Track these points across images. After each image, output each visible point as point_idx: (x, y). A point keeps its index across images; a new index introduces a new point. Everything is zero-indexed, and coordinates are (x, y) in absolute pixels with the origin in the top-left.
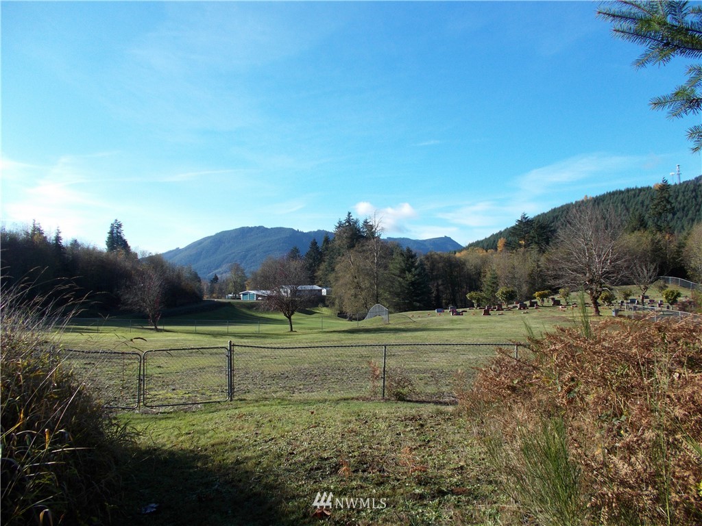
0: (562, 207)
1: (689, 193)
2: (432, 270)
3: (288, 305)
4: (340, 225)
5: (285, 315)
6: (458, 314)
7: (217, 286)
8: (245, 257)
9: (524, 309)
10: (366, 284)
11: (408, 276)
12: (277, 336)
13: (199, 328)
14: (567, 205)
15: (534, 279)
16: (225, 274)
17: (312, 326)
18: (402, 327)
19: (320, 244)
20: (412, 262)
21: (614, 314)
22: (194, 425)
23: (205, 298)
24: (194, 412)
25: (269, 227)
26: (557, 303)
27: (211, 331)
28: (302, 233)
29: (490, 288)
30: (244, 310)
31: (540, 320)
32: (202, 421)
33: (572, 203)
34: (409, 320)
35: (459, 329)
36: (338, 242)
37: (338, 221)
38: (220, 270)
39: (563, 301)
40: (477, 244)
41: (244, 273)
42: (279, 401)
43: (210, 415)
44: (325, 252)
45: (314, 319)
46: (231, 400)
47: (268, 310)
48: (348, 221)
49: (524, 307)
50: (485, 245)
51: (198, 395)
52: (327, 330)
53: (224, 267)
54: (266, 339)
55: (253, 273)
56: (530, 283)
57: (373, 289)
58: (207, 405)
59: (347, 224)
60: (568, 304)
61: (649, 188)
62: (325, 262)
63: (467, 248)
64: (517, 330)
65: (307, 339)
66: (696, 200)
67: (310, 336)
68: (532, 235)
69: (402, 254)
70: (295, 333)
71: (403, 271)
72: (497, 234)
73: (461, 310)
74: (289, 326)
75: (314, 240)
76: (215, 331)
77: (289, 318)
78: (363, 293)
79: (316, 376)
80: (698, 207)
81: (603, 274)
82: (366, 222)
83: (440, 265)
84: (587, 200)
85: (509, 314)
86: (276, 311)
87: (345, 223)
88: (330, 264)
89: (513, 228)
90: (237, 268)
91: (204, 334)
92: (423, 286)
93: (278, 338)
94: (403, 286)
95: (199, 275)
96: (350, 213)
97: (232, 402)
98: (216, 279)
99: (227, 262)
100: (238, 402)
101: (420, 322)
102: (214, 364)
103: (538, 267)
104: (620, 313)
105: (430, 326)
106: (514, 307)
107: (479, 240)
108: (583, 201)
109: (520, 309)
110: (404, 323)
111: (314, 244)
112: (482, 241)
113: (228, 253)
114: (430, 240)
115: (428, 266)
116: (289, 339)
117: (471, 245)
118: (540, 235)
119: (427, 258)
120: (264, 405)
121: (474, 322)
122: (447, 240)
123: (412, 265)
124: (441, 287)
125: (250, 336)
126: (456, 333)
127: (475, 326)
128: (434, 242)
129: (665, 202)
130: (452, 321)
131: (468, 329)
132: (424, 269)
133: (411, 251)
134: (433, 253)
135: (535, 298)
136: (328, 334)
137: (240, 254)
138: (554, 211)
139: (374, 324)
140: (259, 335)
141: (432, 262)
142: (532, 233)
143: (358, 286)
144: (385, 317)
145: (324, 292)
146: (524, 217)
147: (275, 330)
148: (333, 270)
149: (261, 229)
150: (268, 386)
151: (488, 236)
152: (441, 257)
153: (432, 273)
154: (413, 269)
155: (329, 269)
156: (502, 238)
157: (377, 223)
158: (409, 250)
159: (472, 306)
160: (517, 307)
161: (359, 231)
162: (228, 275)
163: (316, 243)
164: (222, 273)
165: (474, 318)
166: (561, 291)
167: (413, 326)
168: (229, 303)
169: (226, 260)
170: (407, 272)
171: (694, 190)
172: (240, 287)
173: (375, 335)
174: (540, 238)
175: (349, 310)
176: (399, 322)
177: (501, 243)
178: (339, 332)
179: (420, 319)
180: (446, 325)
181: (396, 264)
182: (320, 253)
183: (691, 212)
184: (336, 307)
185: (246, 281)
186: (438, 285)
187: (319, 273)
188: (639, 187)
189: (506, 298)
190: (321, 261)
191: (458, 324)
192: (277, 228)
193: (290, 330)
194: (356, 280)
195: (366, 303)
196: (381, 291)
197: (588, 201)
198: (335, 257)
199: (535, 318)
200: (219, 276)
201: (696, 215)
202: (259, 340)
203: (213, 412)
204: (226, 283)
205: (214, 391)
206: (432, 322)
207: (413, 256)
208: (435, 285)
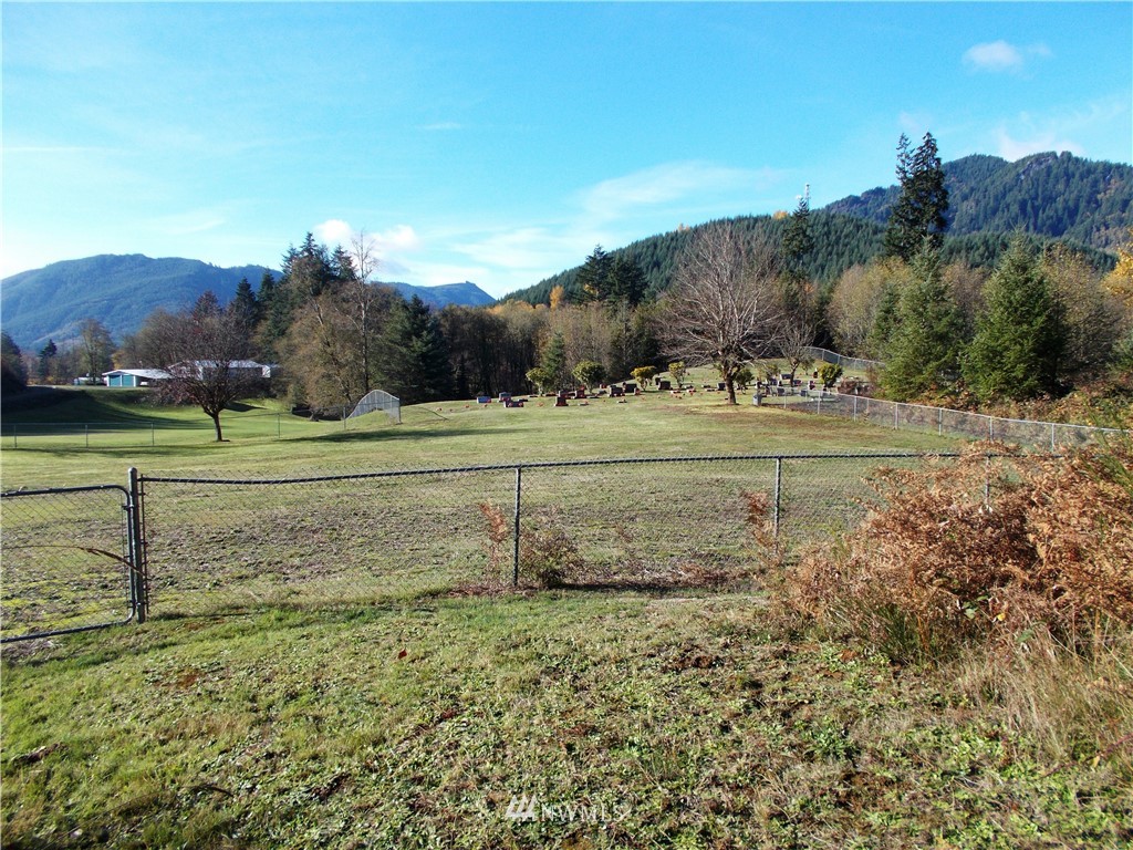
0: (647, 240)
1: (820, 227)
2: (453, 333)
3: (211, 394)
4: (293, 256)
5: (206, 411)
6: (516, 405)
7: (54, 363)
8: (109, 309)
9: (619, 395)
10: (348, 355)
11: (417, 344)
12: (191, 450)
13: (23, 440)
14: (654, 237)
15: (621, 349)
16: (70, 340)
17: (249, 431)
18: (425, 428)
19: (256, 288)
20: (423, 321)
21: (755, 402)
22: (44, 719)
23: (32, 384)
24: (36, 664)
25: (154, 256)
26: (666, 386)
27: (49, 445)
28: (219, 270)
29: (553, 364)
30: (114, 405)
31: (650, 414)
32: (69, 700)
33: (661, 235)
34: (435, 417)
35: (526, 430)
36: (295, 283)
37: (289, 249)
38: (59, 332)
39: (674, 384)
40: (519, 295)
41: (108, 339)
42: (276, 613)
43: (89, 677)
44: (267, 303)
45: (249, 419)
46: (141, 620)
47: (171, 402)
48: (308, 249)
49: (617, 392)
50: (532, 297)
51: (40, 601)
52: (288, 437)
53: (67, 328)
54: (171, 458)
55: (127, 338)
56: (615, 355)
57: (360, 366)
58: (75, 638)
59: (306, 254)
60: (681, 388)
61: (767, 218)
62: (266, 319)
63: (503, 302)
64: (621, 430)
65: (255, 454)
66: (828, 238)
67: (258, 449)
68: (611, 281)
69: (405, 307)
70: (227, 444)
71: (407, 335)
72: (550, 280)
73: (517, 399)
74: (214, 432)
75: (245, 280)
76: (59, 445)
77: (215, 416)
78: (343, 372)
79: (315, 532)
80: (830, 248)
81: (743, 339)
82: (339, 252)
83: (466, 327)
84: (683, 232)
85: (597, 405)
86: (188, 403)
87: (302, 253)
88: (276, 323)
89: (582, 269)
90: (95, 330)
91: (35, 450)
92: (440, 361)
93: (195, 455)
94: (407, 362)
95: (17, 343)
96: (310, 235)
97: (145, 626)
98: (52, 349)
99: (74, 319)
100: (164, 624)
101: (455, 420)
102: (71, 516)
103: (628, 330)
104: (764, 401)
105: (474, 426)
106: (602, 393)
107: (523, 288)
108: (676, 233)
109: (612, 396)
110: (429, 422)
111: (245, 287)
112: (527, 291)
113: (73, 302)
114: (443, 287)
115: (446, 326)
116: (219, 455)
117: (509, 297)
118: (622, 282)
119: (445, 315)
120: (243, 631)
121: (545, 417)
122: (470, 288)
123: (422, 326)
124: (467, 364)
125: (138, 452)
126: (521, 437)
127: (549, 424)
128: (449, 291)
129: (801, 236)
130: (510, 417)
131: (540, 430)
132: (440, 334)
133: (420, 302)
134: (454, 307)
135: (632, 378)
136: (294, 445)
137: (100, 305)
138: (636, 245)
139: (375, 424)
140: (156, 450)
141: (453, 323)
142: (611, 277)
143: (333, 360)
144: (393, 411)
145: (266, 371)
146: (598, 252)
147: (181, 439)
148: (283, 333)
149: (139, 262)
150: (217, 565)
151: (536, 283)
152: (467, 314)
153: (452, 340)
154: (425, 333)
155: (275, 331)
156: (558, 287)
157: (365, 251)
158: (417, 301)
159: (533, 392)
160: (605, 392)
161: (327, 266)
162: (78, 342)
163: (249, 286)
164: (64, 339)
165: (542, 411)
166: (672, 366)
167: (443, 426)
168: (83, 391)
169: (71, 315)
170: (414, 337)
171: (826, 224)
172: (101, 363)
173: (380, 443)
174: (623, 286)
175: (316, 403)
176: (418, 420)
177: (556, 294)
178: (314, 439)
179: (452, 414)
180: (501, 423)
181: (397, 321)
182: (257, 304)
183: (820, 255)
184: (290, 396)
185: (113, 352)
186: (463, 361)
187: (257, 339)
188: (755, 215)
189: (589, 377)
190: (258, 318)
191: (519, 422)
192: (171, 259)
193: (216, 438)
194: (329, 350)
195: (347, 390)
196: (372, 370)
197: (685, 233)
198: (285, 311)
199: (641, 410)
200: (57, 344)
201: (826, 261)
202: (158, 459)
203: (96, 663)
204: (74, 356)
205: (83, 586)
206: (476, 418)
207: (424, 311)
208: (459, 359)
